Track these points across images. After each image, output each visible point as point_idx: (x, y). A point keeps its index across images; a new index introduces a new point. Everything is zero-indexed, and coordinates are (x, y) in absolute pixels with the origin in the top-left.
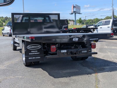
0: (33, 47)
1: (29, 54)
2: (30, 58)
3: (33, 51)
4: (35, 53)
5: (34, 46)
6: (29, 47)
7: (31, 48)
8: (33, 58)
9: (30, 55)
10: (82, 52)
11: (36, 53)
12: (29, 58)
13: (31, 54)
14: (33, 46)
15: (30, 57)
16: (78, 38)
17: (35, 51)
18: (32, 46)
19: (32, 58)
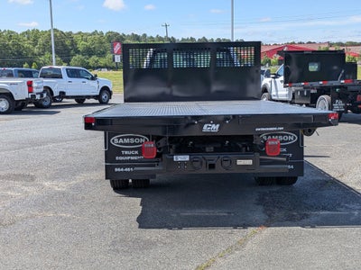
0: (127, 141)
1: (117, 158)
2: (119, 170)
3: (126, 152)
4: (132, 158)
5: (130, 137)
6: (116, 141)
7: (121, 144)
8: (126, 170)
9: (119, 161)
10: (238, 163)
11: (136, 158)
12: (116, 170)
13: (121, 158)
14: (127, 137)
15: (118, 167)
16: (218, 126)
17: (132, 152)
18: (123, 138)
19: (122, 170)
